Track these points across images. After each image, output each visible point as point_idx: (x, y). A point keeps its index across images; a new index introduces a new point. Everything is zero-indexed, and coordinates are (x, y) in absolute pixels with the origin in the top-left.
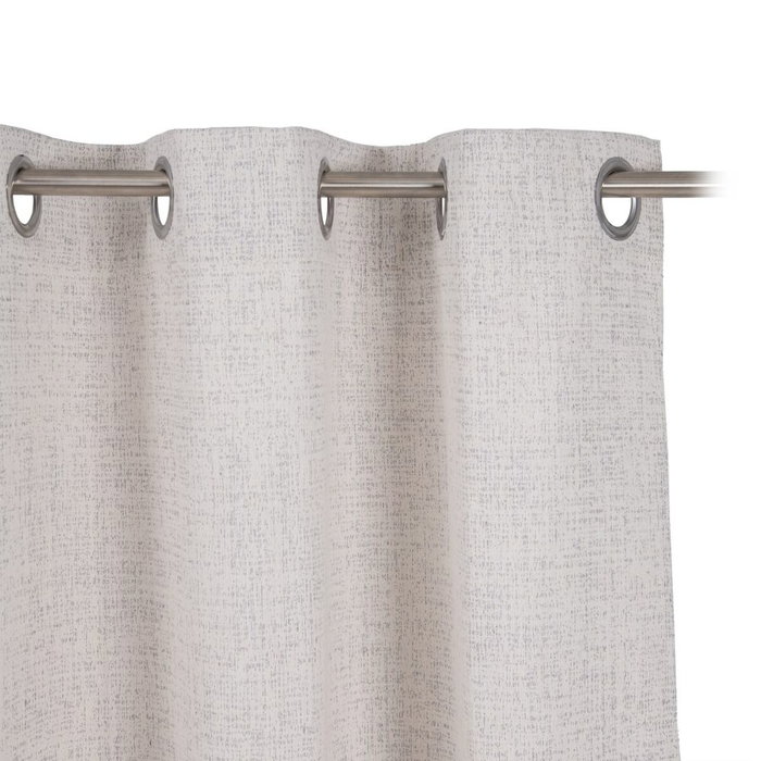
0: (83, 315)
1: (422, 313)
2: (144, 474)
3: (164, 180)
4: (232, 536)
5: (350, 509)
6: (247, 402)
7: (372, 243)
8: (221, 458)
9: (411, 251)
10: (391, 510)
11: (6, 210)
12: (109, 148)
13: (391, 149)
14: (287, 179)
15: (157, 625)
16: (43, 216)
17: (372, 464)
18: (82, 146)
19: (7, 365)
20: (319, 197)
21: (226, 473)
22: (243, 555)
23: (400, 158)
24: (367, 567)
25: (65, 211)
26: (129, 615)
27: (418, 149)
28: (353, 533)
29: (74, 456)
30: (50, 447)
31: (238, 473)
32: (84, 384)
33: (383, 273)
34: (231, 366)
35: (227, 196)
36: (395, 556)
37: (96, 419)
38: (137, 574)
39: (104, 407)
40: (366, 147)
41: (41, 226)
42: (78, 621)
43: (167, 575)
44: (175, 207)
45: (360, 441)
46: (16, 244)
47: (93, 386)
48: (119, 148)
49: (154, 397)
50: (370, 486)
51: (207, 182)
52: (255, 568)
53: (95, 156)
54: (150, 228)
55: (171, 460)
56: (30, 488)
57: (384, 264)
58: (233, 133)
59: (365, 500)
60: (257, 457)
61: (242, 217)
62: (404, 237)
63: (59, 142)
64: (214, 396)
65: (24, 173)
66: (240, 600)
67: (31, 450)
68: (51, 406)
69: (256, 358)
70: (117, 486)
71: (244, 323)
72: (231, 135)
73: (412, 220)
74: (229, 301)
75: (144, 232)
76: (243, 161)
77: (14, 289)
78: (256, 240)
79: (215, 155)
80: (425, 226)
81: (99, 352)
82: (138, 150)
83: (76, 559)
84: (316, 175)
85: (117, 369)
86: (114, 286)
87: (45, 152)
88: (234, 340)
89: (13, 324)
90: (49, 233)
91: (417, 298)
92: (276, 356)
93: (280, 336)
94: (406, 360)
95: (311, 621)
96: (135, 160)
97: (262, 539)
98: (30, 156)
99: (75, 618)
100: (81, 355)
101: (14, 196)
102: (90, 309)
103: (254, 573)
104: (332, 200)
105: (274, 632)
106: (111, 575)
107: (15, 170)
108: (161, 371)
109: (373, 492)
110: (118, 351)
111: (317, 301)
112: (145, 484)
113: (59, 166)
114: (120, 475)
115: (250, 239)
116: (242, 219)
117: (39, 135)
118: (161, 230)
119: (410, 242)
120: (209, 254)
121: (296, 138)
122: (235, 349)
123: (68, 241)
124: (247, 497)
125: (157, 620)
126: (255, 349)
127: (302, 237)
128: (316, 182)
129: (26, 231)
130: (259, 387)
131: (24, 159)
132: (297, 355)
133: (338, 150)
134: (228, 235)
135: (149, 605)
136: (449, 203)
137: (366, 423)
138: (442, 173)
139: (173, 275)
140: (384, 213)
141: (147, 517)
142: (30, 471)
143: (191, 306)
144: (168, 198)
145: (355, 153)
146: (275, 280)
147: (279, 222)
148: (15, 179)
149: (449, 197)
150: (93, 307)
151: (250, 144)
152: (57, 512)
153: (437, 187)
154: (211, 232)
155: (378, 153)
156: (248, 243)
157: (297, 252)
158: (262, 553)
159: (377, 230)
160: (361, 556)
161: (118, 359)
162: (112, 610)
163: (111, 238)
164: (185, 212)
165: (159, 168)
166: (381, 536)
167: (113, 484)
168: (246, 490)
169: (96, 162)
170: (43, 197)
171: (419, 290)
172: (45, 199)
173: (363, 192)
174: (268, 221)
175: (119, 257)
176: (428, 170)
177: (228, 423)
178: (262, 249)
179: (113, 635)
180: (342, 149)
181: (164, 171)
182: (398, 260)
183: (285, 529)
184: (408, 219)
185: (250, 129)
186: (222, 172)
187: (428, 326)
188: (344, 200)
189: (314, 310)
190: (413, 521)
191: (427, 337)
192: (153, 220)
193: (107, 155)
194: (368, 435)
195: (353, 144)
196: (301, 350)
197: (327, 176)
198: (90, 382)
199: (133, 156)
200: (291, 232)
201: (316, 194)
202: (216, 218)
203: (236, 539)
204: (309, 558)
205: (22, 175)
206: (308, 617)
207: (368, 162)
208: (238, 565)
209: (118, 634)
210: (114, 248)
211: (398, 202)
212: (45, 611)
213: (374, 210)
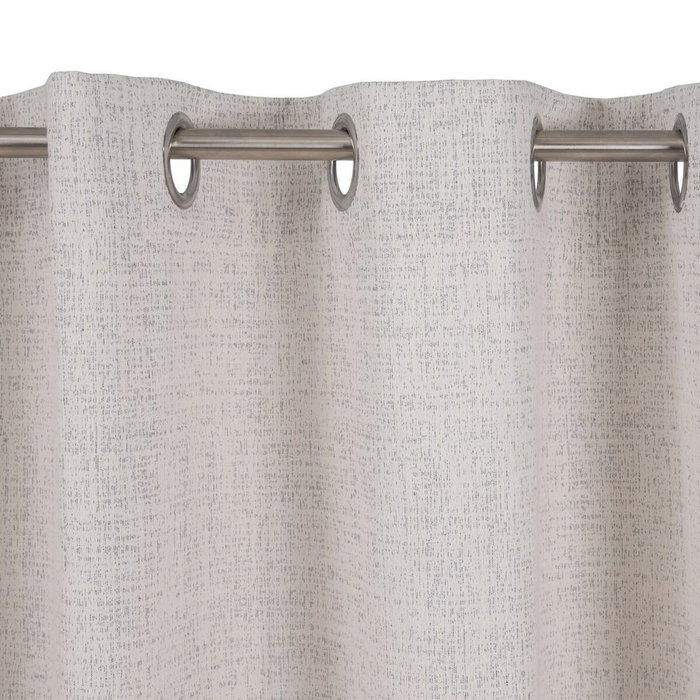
0: (245, 299)
1: (649, 298)
2: (316, 487)
3: (347, 141)
4: (428, 569)
5: (561, 532)
6: (446, 408)
7: (588, 213)
8: (415, 474)
9: (635, 222)
10: (610, 535)
11: (162, 178)
12: (277, 101)
13: (613, 101)
14: (496, 142)
15: (331, 668)
16: (202, 182)
17: (588, 478)
18: (246, 100)
19: (162, 361)
20: (532, 162)
21: (422, 493)
22: (443, 592)
23: (623, 111)
24: (582, 603)
25: (227, 176)
26: (298, 654)
27: (646, 101)
28: (566, 561)
29: (234, 464)
30: (207, 455)
31: (436, 493)
32: (246, 379)
33: (601, 250)
34: (427, 364)
35: (424, 161)
36: (615, 590)
37: (259, 421)
38: (307, 605)
39: (269, 407)
40: (583, 100)
41: (200, 194)
42: (238, 660)
43: (345, 609)
44: (360, 175)
45: (573, 450)
46: (173, 218)
47: (256, 382)
48: (288, 102)
49: (329, 396)
50: (586, 505)
51: (400, 146)
52: (457, 608)
53: (261, 112)
54: (326, 196)
55: (350, 474)
56: (186, 505)
57: (602, 239)
58: (432, 87)
59: (579, 521)
60: (459, 475)
61: (442, 186)
62: (628, 207)
63: (220, 96)
64: (407, 400)
65: (182, 133)
66: (438, 646)
67: (186, 460)
68: (208, 406)
69: (458, 355)
70: (283, 501)
71: (443, 314)
72: (430, 89)
73: (636, 186)
74: (426, 287)
75: (319, 201)
76: (444, 120)
77: (170, 271)
78: (458, 215)
79: (410, 113)
80: (654, 193)
81: (263, 341)
82: (313, 104)
83: (235, 588)
84: (528, 135)
85: (285, 362)
86: (282, 263)
87: (205, 108)
88: (431, 334)
89: (169, 312)
90: (208, 202)
91: (642, 280)
92: (482, 353)
93: (486, 330)
94: (628, 353)
95: (523, 673)
96: (307, 116)
97: (465, 573)
98: (188, 113)
99: (235, 658)
100: (243, 345)
101: (172, 161)
102: (253, 291)
103: (455, 616)
104: (544, 165)
105: (479, 686)
106: (276, 607)
107: (173, 130)
108: (338, 367)
109: (589, 512)
110: (285, 341)
111: (529, 286)
112: (318, 498)
113: (220, 123)
114: (287, 487)
115: (451, 213)
116: (442, 190)
117: (199, 89)
118: (341, 201)
119: (634, 213)
120: (402, 232)
121: (508, 92)
122: (433, 345)
123: (230, 212)
124: (446, 522)
125: (331, 663)
126: (457, 345)
127: (512, 211)
128: (529, 144)
129: (182, 201)
130: (461, 390)
131: (182, 117)
132: (507, 352)
133: (551, 104)
134: (425, 208)
135: (322, 643)
136: (691, 170)
137: (580, 428)
138: (680, 132)
139: (357, 254)
140: (603, 178)
141: (319, 537)
142: (185, 484)
143: (380, 292)
144: (352, 162)
145: (570, 106)
146: (481, 263)
147: (485, 194)
148: (172, 141)
149: (691, 162)
150: (256, 288)
151: (453, 99)
152: (214, 531)
153: (673, 149)
154: (403, 203)
155: (597, 106)
156: (449, 218)
157: (507, 229)
158: (465, 590)
159: (594, 198)
160: (575, 589)
161: (286, 350)
162: (277, 648)
163: (278, 208)
164: (373, 180)
165: (340, 127)
166: (599, 565)
167: (279, 499)
168: (446, 516)
169: (263, 118)
170: (201, 161)
171: (645, 270)
172: (204, 164)
173: (584, 155)
174: (473, 192)
175: (288, 230)
176: (659, 128)
177: (423, 433)
178: (465, 226)
179: (278, 678)
180: (556, 102)
181: (346, 131)
182: (620, 233)
183: (491, 562)
184: (633, 186)
185: (452, 82)
186: (418, 133)
187: (656, 313)
188: (556, 164)
189: (526, 298)
190: (637, 547)
191: (655, 327)
192: (331, 189)
193: (274, 109)
194: (583, 443)
195: (568, 96)
196: (512, 346)
197: (540, 135)
198: (253, 377)
199: (306, 110)
200: (500, 205)
201: (529, 158)
202: (411, 187)
203: (433, 573)
204: (520, 597)
205: (181, 136)
206: (520, 668)
207: (584, 117)
208: (435, 604)
209: (285, 677)
210: (281, 219)
211: (621, 167)
212: (201, 651)
213: (590, 174)
